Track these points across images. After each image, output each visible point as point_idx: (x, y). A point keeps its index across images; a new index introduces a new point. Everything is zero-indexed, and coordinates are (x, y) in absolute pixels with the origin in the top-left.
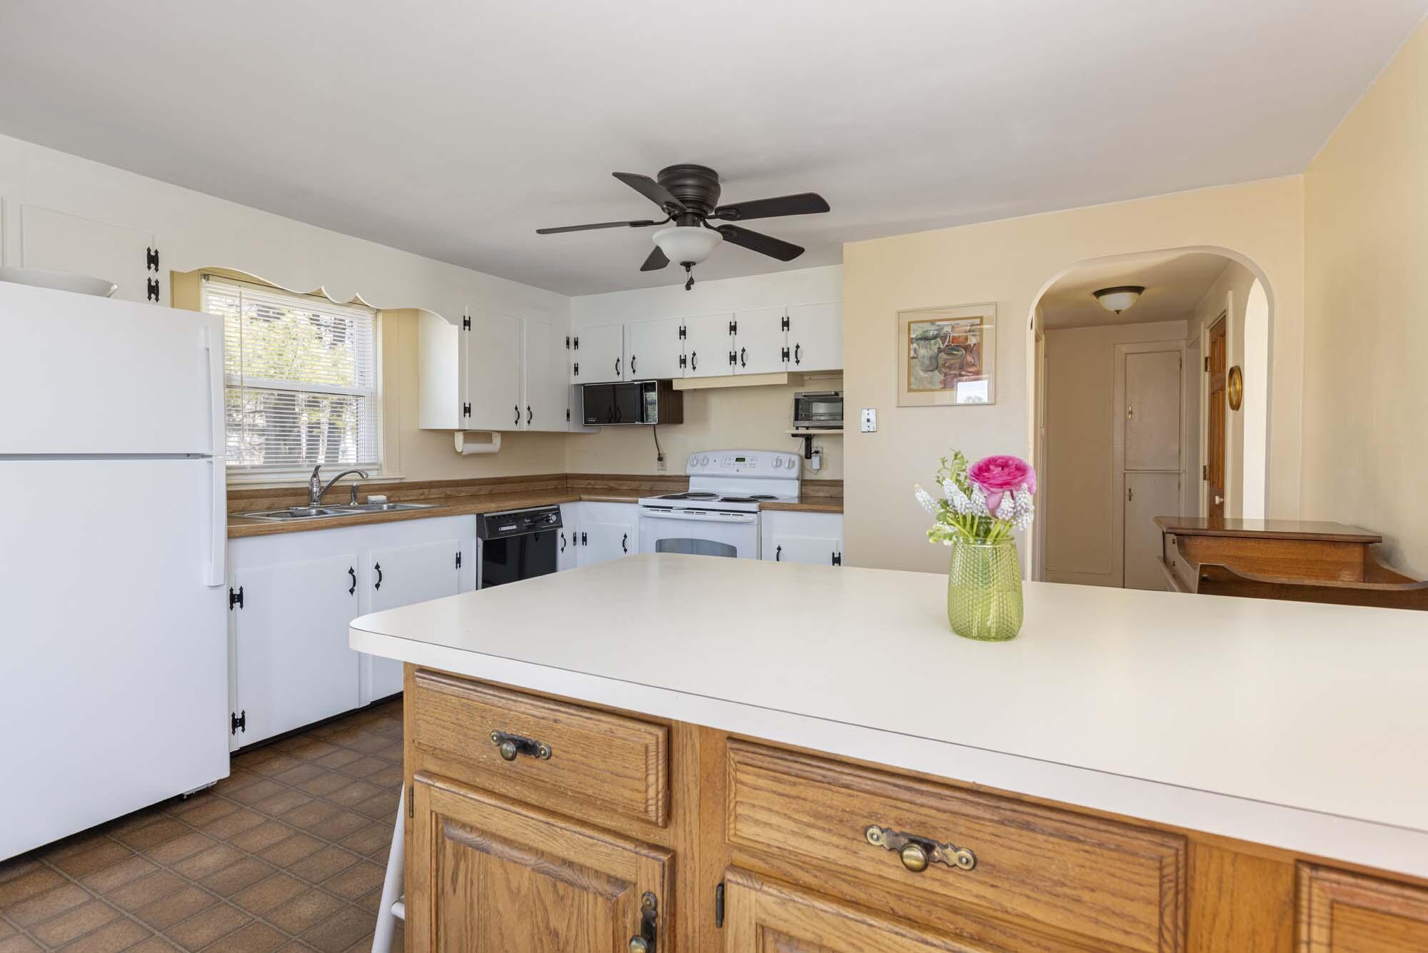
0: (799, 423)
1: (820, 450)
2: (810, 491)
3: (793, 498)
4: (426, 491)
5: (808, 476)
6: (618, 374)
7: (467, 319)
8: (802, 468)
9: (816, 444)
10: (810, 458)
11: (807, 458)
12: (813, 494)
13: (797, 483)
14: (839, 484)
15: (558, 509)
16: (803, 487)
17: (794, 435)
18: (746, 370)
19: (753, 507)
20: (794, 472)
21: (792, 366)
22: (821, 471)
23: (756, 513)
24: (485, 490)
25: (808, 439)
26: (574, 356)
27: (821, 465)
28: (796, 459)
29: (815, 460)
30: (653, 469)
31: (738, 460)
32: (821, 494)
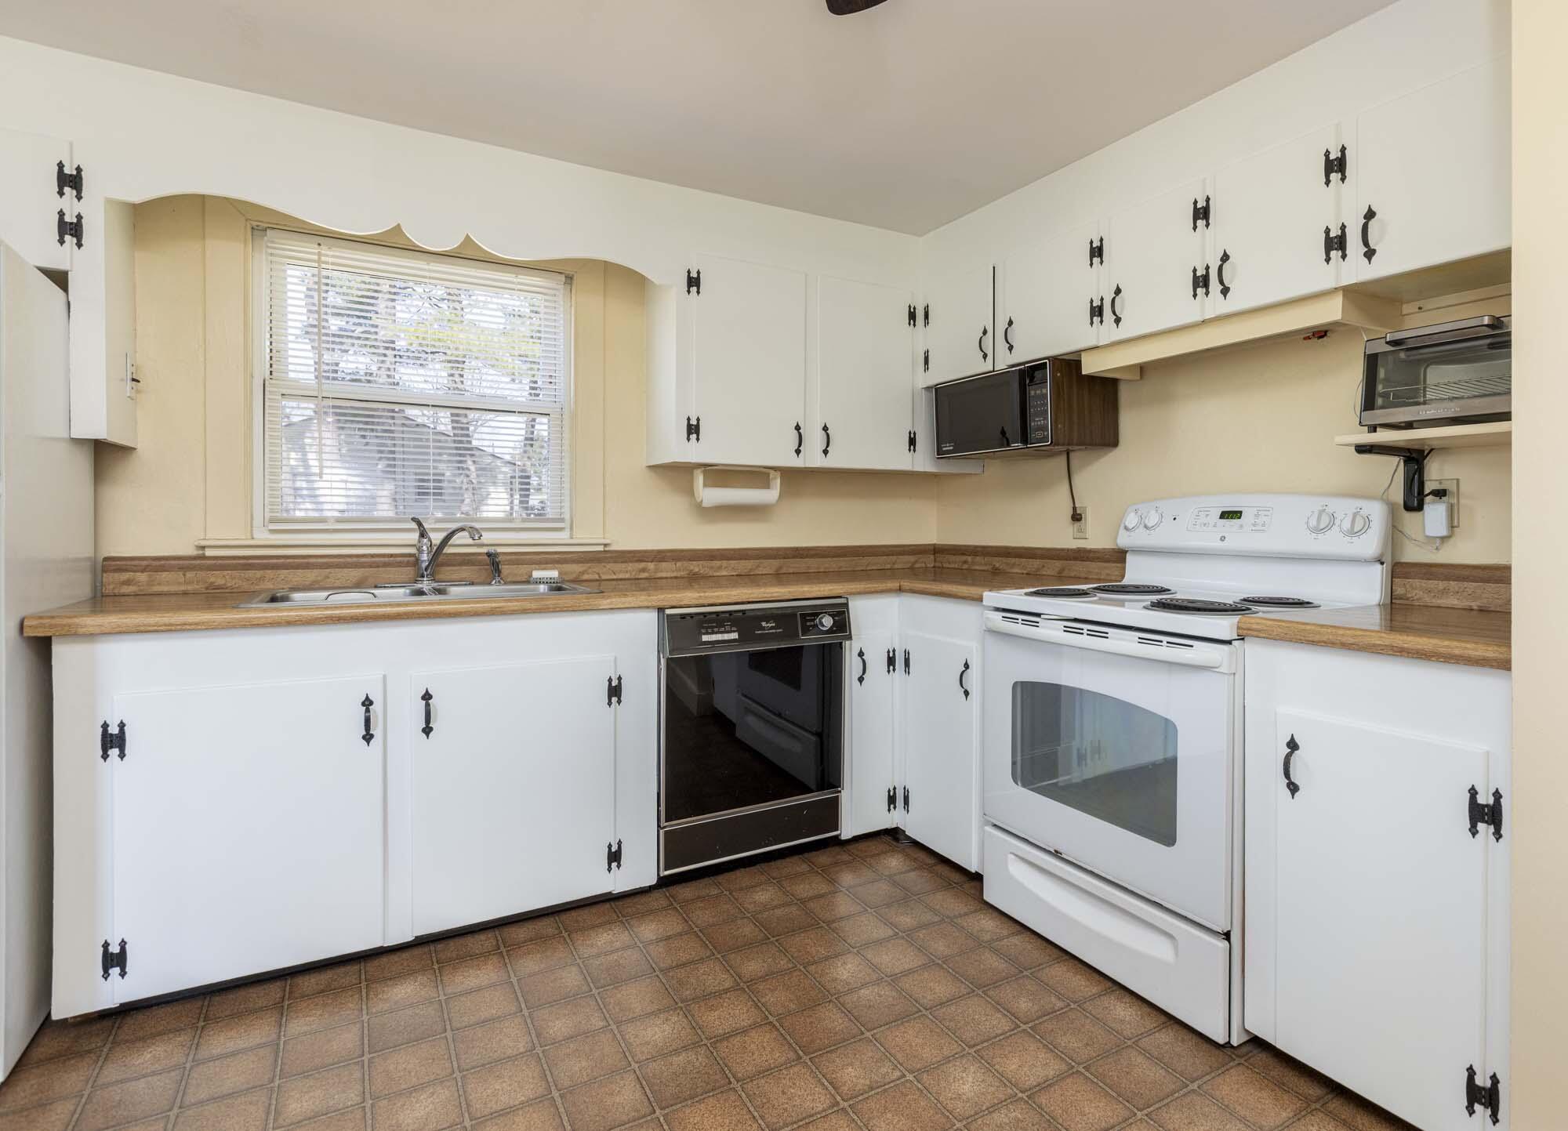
0: (1379, 416)
1: (1450, 486)
2: (1417, 590)
3: (1365, 608)
4: (651, 566)
5: (1413, 554)
6: (985, 356)
7: (694, 275)
8: (1394, 533)
9: (1436, 473)
10: (1420, 508)
11: (1408, 508)
12: (1428, 599)
13: (1376, 575)
14: (1500, 575)
15: (846, 605)
16: (1396, 580)
17: (1362, 449)
18: (1233, 304)
19: (1221, 627)
20: (1371, 543)
21: (1354, 269)
22: (1452, 540)
23: (1229, 642)
24: (769, 566)
25: (1415, 458)
26: (922, 337)
27: (1452, 527)
28: (1376, 512)
29: (1434, 514)
30: (1061, 536)
31: (1225, 515)
32: (1452, 601)
